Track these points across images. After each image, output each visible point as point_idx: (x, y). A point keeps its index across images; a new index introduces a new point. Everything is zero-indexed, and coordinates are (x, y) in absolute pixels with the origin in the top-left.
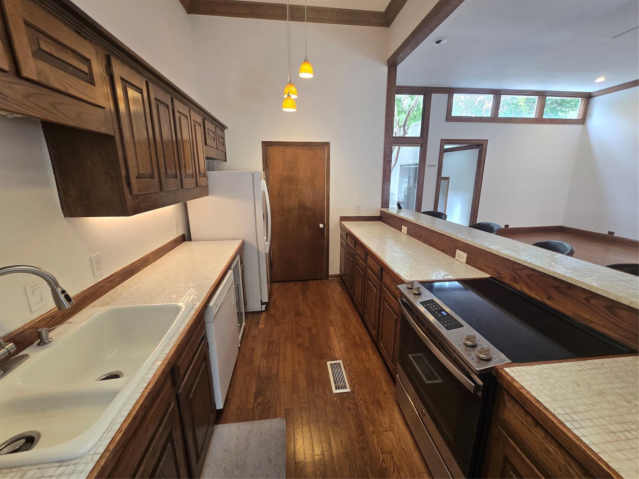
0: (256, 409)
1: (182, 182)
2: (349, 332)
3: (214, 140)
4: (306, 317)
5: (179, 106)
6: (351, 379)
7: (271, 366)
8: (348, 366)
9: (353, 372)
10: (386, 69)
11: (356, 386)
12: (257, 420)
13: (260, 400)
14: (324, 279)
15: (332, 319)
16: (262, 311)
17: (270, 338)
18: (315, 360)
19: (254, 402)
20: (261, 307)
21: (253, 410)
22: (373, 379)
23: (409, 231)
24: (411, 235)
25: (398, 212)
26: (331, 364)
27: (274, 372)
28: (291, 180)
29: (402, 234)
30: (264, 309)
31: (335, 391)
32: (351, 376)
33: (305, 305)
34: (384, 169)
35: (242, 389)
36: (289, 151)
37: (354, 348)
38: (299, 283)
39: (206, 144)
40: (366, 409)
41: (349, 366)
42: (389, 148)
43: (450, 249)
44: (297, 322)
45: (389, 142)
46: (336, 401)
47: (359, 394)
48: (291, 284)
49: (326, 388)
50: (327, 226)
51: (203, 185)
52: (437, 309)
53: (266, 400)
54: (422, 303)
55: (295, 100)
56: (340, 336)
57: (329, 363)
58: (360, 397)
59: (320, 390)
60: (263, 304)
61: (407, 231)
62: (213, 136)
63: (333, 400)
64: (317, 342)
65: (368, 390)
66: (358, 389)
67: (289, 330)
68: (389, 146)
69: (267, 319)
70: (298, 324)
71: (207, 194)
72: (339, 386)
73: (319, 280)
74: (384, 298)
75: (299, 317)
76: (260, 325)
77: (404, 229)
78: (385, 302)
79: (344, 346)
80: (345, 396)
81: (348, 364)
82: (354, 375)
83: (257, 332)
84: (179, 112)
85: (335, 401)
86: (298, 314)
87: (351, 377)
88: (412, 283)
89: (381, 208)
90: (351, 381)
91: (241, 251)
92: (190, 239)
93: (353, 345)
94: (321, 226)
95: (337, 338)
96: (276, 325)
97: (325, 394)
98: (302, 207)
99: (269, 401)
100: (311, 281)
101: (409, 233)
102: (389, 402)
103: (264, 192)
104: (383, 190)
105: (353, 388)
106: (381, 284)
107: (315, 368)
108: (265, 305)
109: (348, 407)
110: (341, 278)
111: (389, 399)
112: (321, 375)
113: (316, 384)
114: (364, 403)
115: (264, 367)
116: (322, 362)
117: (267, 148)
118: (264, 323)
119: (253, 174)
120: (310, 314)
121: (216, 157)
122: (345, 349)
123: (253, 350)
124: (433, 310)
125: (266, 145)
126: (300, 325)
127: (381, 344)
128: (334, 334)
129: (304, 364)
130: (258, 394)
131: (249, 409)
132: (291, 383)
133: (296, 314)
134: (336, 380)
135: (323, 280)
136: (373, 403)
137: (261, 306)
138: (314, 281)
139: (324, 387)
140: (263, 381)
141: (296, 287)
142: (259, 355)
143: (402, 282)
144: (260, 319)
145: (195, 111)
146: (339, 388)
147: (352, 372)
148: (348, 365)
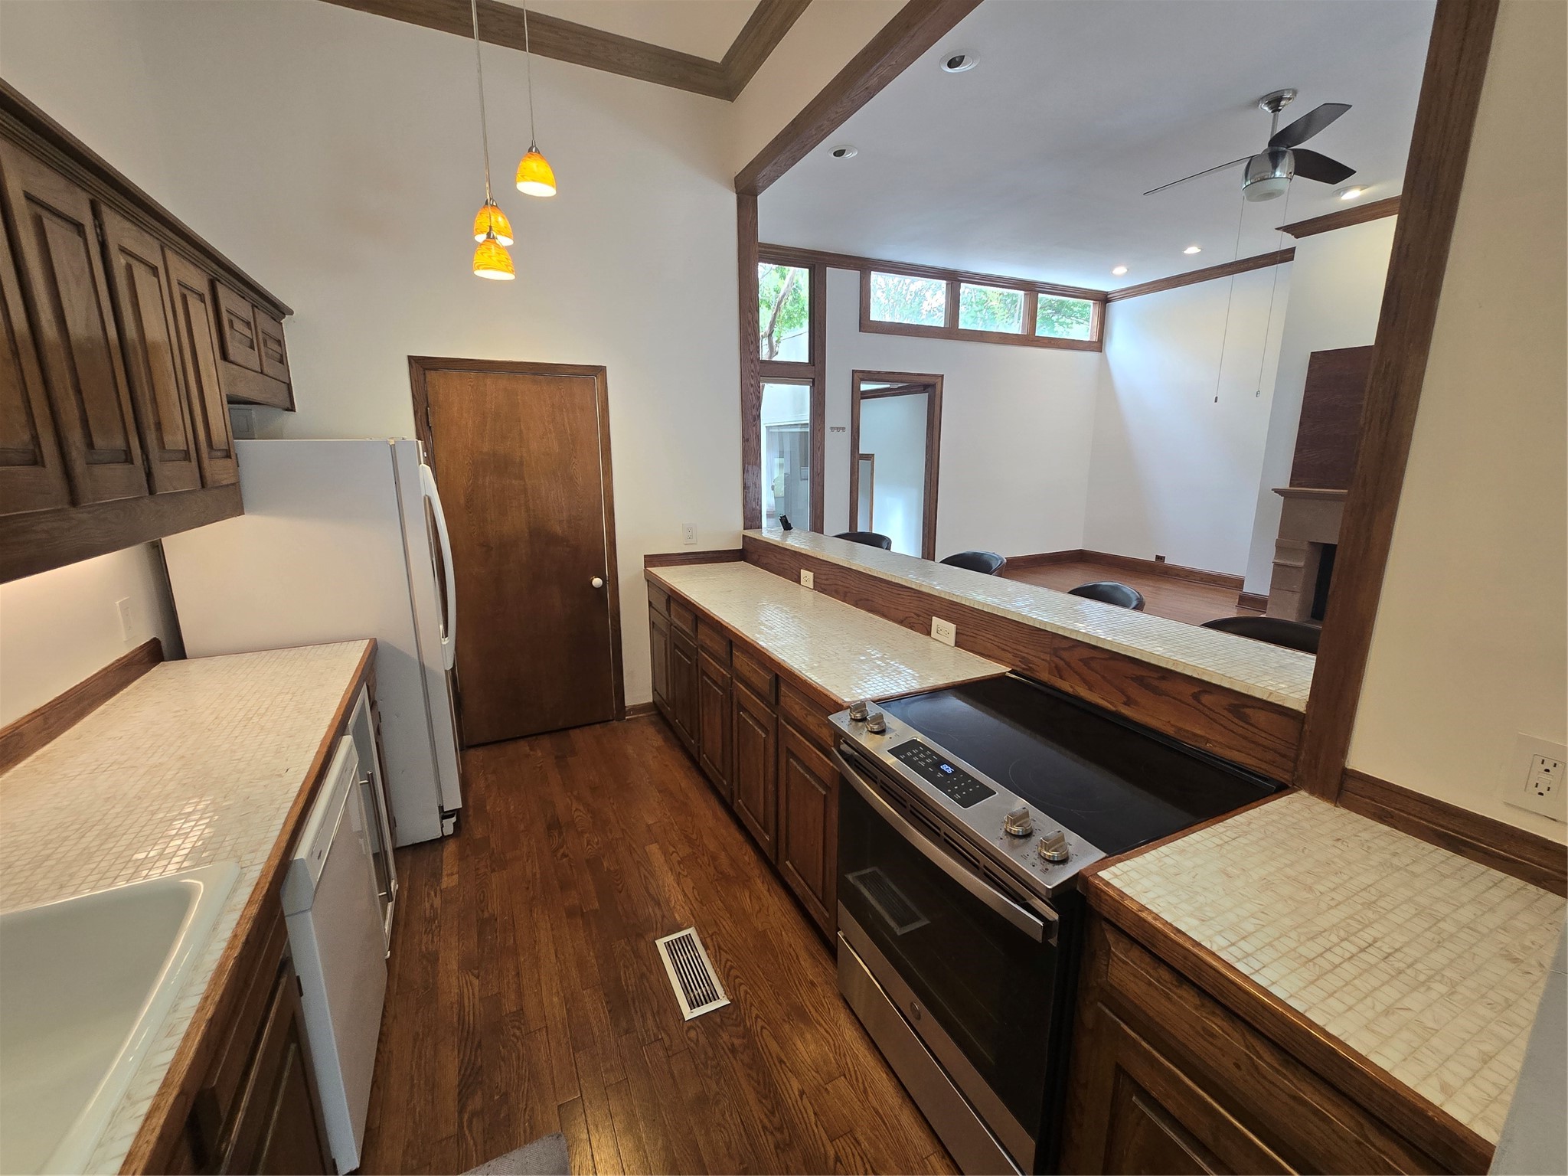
0: (467, 1132)
1: (149, 475)
2: (700, 849)
3: (252, 347)
4: (579, 829)
5: (120, 230)
6: (726, 970)
7: (496, 990)
8: (712, 939)
9: (726, 952)
10: (732, 198)
11: (741, 984)
12: (477, 1166)
13: (476, 1102)
14: (613, 720)
15: (650, 822)
16: (443, 839)
17: (483, 911)
18: (623, 944)
19: (461, 1112)
20: (442, 826)
21: (460, 1138)
22: (779, 955)
23: (818, 580)
24: (823, 591)
25: (784, 537)
26: (667, 944)
27: (509, 1006)
28: (503, 465)
29: (803, 590)
30: (449, 829)
31: (688, 1014)
32: (723, 963)
33: (571, 800)
34: (743, 437)
35: (412, 1086)
36: (493, 386)
37: (719, 889)
38: (546, 742)
39: (225, 356)
40: (775, 1038)
41: (714, 937)
42: (752, 385)
43: (918, 616)
44: (556, 851)
45: (752, 371)
46: (698, 1040)
47: (751, 1005)
48: (523, 746)
49: (665, 1011)
50: (612, 581)
51: (224, 483)
52: (929, 761)
53: (496, 1097)
54: (894, 752)
55: (508, 248)
56: (679, 863)
57: (660, 943)
58: (755, 1012)
59: (650, 1022)
60: (445, 815)
61: (814, 581)
62: (247, 332)
63: (689, 1039)
64: (620, 892)
65: (771, 986)
66: (746, 992)
67: (534, 875)
68: (753, 382)
69: (462, 857)
70: (559, 854)
71: (238, 510)
72: (698, 998)
73: (599, 723)
74: (788, 750)
75: (560, 834)
76: (445, 879)
77: (807, 576)
78: (791, 760)
79: (693, 888)
80: (718, 1020)
81: (710, 932)
82: (730, 958)
83: (437, 902)
84: (123, 250)
85: (692, 1041)
86: (554, 826)
87: (725, 967)
88: (861, 706)
89: (744, 529)
90: (726, 977)
91: (369, 674)
92: (179, 652)
93: (717, 880)
94: (597, 582)
95: (671, 870)
96: (493, 870)
97: (664, 1029)
98: (540, 535)
99: (505, 1095)
100: (577, 731)
101: (819, 586)
102: (825, 1005)
103: (429, 501)
104: (745, 487)
105: (733, 992)
106: (775, 716)
107: (624, 966)
108: (454, 819)
109: (730, 1047)
110: (657, 711)
111: (824, 997)
112: (645, 981)
113: (635, 1009)
114: (766, 1026)
115: (477, 1000)
116: (642, 944)
117: (424, 374)
118: (455, 869)
119: (393, 448)
120: (590, 819)
121: (259, 399)
122: (697, 897)
123: (433, 958)
124: (923, 764)
125: (422, 367)
126: (564, 855)
127: (788, 863)
128: (662, 859)
129: (593, 961)
130: (466, 1088)
131: (446, 1138)
132: (563, 1024)
133: (549, 828)
134: (688, 985)
135: (611, 722)
136: (789, 1018)
137: (441, 822)
138: (587, 727)
139: (658, 1012)
140: (480, 1042)
141: (540, 753)
142: (455, 967)
143: (838, 707)
144: (442, 861)
145: (181, 254)
146: (700, 1004)
147: (723, 950)
148: (711, 936)
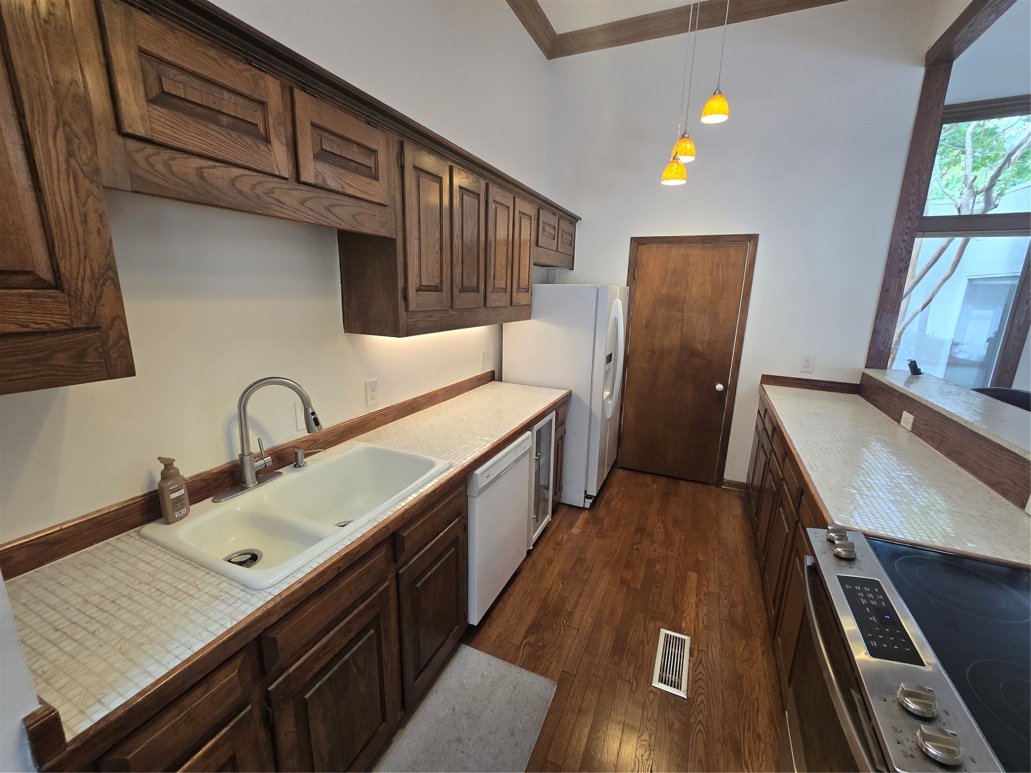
0: (522, 648)
1: (485, 298)
3: (554, 239)
5: (496, 193)
6: (697, 678)
7: (567, 595)
12: (518, 666)
13: (532, 639)
14: (712, 485)
16: (583, 509)
17: (582, 554)
18: (641, 617)
19: (524, 638)
20: (585, 502)
21: (518, 648)
22: (743, 699)
24: (920, 435)
26: (667, 636)
27: (568, 607)
28: (672, 302)
29: (900, 429)
30: (588, 505)
31: (656, 684)
33: (658, 521)
35: (514, 611)
36: (676, 253)
37: (724, 626)
38: (663, 481)
39: (537, 245)
40: (705, 745)
41: (701, 653)
42: (904, 241)
43: (1015, 484)
44: (633, 544)
45: (908, 228)
46: (652, 702)
47: (701, 711)
48: (648, 479)
49: (643, 671)
50: (731, 389)
51: (522, 304)
52: (874, 603)
53: (540, 644)
54: (843, 580)
56: (705, 594)
57: (663, 632)
58: (701, 717)
59: (631, 669)
60: (587, 497)
61: (913, 424)
62: (553, 232)
63: (648, 696)
64: (657, 588)
65: (723, 713)
66: (702, 701)
67: (616, 550)
68: (906, 238)
69: (587, 522)
70: (635, 547)
71: (528, 317)
72: (667, 679)
73: (702, 483)
75: (642, 536)
76: (574, 528)
77: (908, 418)
79: (706, 615)
80: (673, 702)
81: (700, 648)
82: (704, 673)
83: (565, 537)
84: (495, 201)
85: (649, 700)
86: (641, 530)
87: (697, 675)
89: (866, 368)
90: (692, 682)
92: (500, 380)
94: (719, 387)
96: (597, 537)
97: (636, 679)
99: (544, 646)
101: (916, 430)
103: (616, 320)
105: (693, 694)
106: (797, 518)
107: (635, 629)
108: (591, 501)
110: (745, 491)
112: (642, 646)
113: (627, 656)
115: (557, 594)
116: (652, 625)
117: (638, 247)
118: (581, 527)
119: (598, 289)
120: (663, 537)
123: (550, 562)
124: (864, 602)
125: (639, 243)
126: (638, 549)
128: (695, 585)
129: (620, 614)
130: (535, 628)
131: (514, 644)
132: (587, 635)
133: (637, 530)
137: (585, 499)
138: (693, 483)
140: (547, 614)
141: (655, 486)
142: (556, 573)
144: (577, 519)
145: (524, 198)
146: (667, 683)
147: (703, 665)
